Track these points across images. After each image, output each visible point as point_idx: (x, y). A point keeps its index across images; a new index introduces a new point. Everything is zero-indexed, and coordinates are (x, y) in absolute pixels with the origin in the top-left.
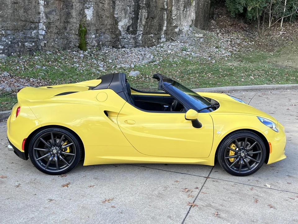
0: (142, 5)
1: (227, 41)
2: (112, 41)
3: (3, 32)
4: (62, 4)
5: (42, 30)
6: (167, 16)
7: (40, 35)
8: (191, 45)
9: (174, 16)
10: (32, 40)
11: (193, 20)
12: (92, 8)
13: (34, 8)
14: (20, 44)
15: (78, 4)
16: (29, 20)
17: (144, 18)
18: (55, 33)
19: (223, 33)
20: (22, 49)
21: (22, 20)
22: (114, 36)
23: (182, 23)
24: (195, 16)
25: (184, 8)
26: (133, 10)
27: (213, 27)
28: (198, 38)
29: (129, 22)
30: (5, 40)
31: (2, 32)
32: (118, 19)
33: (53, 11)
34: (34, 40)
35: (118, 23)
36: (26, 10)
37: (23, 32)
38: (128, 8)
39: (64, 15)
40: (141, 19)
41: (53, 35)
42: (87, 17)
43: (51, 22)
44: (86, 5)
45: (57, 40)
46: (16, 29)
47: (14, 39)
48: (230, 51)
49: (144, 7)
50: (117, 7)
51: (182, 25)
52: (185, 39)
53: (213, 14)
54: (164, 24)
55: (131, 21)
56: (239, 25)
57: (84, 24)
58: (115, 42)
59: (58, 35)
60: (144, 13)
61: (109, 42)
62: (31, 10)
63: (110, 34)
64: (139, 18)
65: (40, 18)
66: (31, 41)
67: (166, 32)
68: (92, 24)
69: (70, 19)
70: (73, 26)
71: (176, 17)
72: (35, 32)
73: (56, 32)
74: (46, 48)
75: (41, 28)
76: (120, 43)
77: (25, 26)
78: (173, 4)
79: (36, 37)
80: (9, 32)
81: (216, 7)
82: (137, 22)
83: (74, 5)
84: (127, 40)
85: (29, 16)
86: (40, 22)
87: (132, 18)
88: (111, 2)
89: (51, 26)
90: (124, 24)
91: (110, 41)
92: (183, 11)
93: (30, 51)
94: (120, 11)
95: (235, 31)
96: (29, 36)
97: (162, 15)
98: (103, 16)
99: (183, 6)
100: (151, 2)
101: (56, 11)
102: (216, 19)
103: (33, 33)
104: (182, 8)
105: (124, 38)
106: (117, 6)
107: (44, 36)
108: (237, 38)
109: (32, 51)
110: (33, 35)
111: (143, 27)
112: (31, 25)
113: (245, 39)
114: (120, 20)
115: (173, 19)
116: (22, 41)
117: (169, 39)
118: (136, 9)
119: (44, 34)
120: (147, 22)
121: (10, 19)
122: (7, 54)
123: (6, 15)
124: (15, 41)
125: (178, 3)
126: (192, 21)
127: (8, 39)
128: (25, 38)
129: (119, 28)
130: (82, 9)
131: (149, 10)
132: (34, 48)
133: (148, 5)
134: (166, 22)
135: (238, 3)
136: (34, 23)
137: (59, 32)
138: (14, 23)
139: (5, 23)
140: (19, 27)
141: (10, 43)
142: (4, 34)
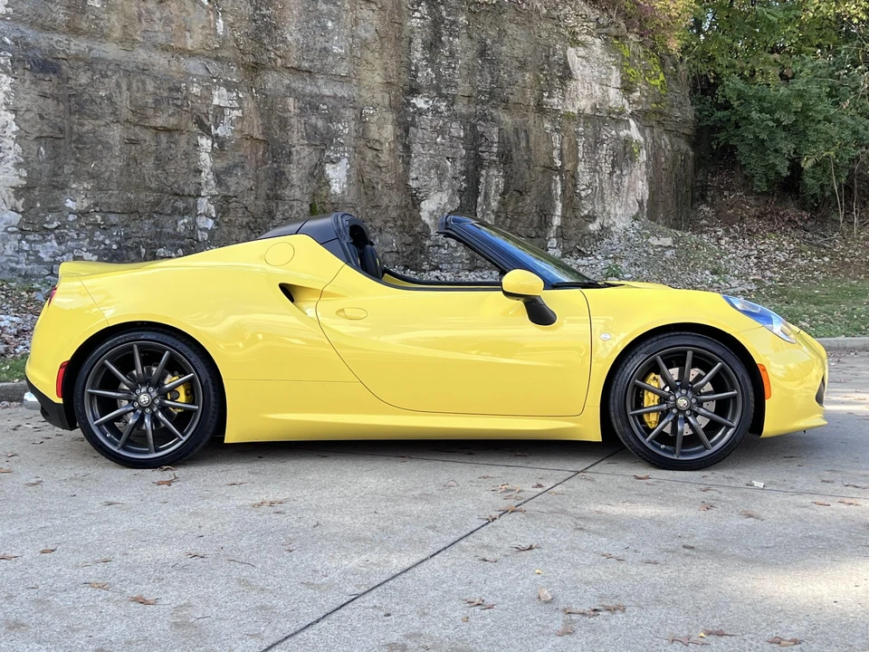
0: (487, 158)
1: (748, 256)
2: (404, 252)
3: (98, 217)
4: (262, 150)
5: (207, 217)
6: (562, 187)
7: (201, 230)
8: (636, 264)
9: (584, 190)
10: (178, 242)
11: (642, 200)
12: (345, 161)
13: (183, 157)
14: (144, 250)
15: (307, 149)
16: (169, 188)
17: (496, 191)
18: (242, 227)
19: (735, 238)
21: (151, 189)
22: (410, 240)
23: (607, 209)
24: (647, 191)
25: (613, 167)
26: (463, 169)
27: (704, 222)
28: (659, 249)
29: (451, 201)
30: (101, 238)
31: (95, 217)
32: (420, 193)
33: (236, 166)
34: (182, 243)
35: (419, 204)
36: (161, 162)
37: (152, 221)
38: (449, 164)
39: (265, 180)
40: (486, 196)
41: (236, 231)
42: (330, 187)
43: (231, 194)
44: (327, 153)
46: (132, 211)
47: (127, 237)
48: (754, 280)
49: (495, 161)
50: (415, 160)
51: (609, 214)
52: (618, 251)
53: (705, 188)
54: (554, 208)
55: (457, 198)
56: (781, 213)
57: (325, 204)
58: (411, 254)
59: (249, 232)
60: (494, 180)
61: (394, 255)
62: (176, 162)
63: (397, 234)
64: (479, 193)
65: (200, 184)
66: (174, 245)
67: (562, 232)
68: (345, 203)
69: (284, 188)
70: (291, 207)
71: (590, 191)
72: (186, 221)
73: (244, 224)
75: (202, 211)
76: (427, 257)
77: (158, 203)
78: (580, 156)
79: (187, 236)
80: (114, 219)
81: (712, 169)
82: (476, 202)
83: (294, 153)
84: (446, 252)
85: (169, 178)
86: (200, 196)
87: (459, 191)
88: (400, 147)
89: (231, 206)
90: (439, 208)
91: (397, 252)
92: (611, 174)
94: (424, 170)
95: (771, 231)
96: (171, 231)
97: (550, 185)
98: (378, 183)
99: (610, 161)
100: (514, 150)
101: (243, 167)
102: (712, 200)
103: (180, 223)
104: (607, 168)
105: (439, 246)
106: (415, 157)
107: (211, 233)
108: (777, 249)
110: (181, 228)
111: (493, 217)
112: (174, 203)
113: (801, 251)
114: (427, 196)
115: (582, 195)
116: (148, 244)
117: (571, 252)
118: (471, 167)
119: (212, 228)
120: (503, 204)
121: (117, 182)
123: (108, 174)
124: (129, 243)
125: (594, 152)
126: (641, 204)
127: (110, 236)
128: (159, 235)
129: (423, 218)
130: (317, 164)
131: (509, 170)
133: (505, 158)
134: (559, 206)
135: (772, 149)
136: (183, 198)
137: (252, 223)
138: (129, 195)
139: (103, 195)
140: (143, 206)
141: (115, 246)
142: (100, 225)
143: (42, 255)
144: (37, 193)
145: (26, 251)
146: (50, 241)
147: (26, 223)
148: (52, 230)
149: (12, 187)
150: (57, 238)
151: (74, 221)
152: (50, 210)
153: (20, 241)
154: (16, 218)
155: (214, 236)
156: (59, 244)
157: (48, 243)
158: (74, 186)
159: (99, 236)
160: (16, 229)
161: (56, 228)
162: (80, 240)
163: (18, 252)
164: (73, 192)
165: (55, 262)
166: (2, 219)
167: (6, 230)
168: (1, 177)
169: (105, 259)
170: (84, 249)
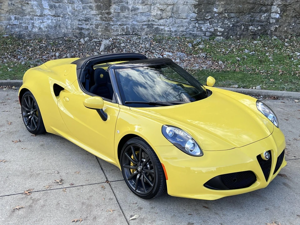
3: (226, 15)
5: (276, 13)
7: (272, 18)
10: (261, 24)
14: (243, 27)
16: (259, 2)
18: (292, 17)
20: (244, 33)
21: (249, 3)
30: (227, 23)
31: (225, 15)
34: (263, 24)
37: (250, 15)
41: (289, 19)
43: (288, 4)
45: (293, 24)
46: (241, 12)
47: (237, 22)
59: (296, 19)
72: (266, 15)
73: (293, 16)
74: (276, 33)
75: (274, 11)
77: (253, 8)
79: (265, 21)
80: (233, 15)
86: (273, 5)
89: (288, 8)
93: (254, 35)
96: (258, 19)
103: (263, 16)
109: (257, 35)
110: (263, 18)
112: (261, 8)
116: (246, 25)
119: (278, 18)
121: (235, 1)
122: (226, 37)
124: (238, 24)
127: (231, 22)
132: (259, 32)
136: (265, 6)
137: (298, 15)
138: (239, 6)
139: (229, 6)
140: (246, 10)
141: (231, 26)
142: (227, 17)
143: (203, 28)
144: (202, 6)
145: (197, 27)
146: (207, 23)
147: (198, 17)
148: (208, 20)
149: (193, 5)
150: (209, 22)
151: (217, 16)
152: (207, 12)
153: (195, 23)
154: (195, 15)
155: (278, 21)
156: (210, 24)
157: (206, 24)
158: (217, 3)
159: (226, 22)
160: (194, 19)
161: (210, 19)
162: (219, 23)
163: (194, 27)
164: (217, 5)
165: (207, 31)
166: (189, 16)
167: (190, 20)
168: (189, 1)
169: (227, 30)
170: (219, 27)
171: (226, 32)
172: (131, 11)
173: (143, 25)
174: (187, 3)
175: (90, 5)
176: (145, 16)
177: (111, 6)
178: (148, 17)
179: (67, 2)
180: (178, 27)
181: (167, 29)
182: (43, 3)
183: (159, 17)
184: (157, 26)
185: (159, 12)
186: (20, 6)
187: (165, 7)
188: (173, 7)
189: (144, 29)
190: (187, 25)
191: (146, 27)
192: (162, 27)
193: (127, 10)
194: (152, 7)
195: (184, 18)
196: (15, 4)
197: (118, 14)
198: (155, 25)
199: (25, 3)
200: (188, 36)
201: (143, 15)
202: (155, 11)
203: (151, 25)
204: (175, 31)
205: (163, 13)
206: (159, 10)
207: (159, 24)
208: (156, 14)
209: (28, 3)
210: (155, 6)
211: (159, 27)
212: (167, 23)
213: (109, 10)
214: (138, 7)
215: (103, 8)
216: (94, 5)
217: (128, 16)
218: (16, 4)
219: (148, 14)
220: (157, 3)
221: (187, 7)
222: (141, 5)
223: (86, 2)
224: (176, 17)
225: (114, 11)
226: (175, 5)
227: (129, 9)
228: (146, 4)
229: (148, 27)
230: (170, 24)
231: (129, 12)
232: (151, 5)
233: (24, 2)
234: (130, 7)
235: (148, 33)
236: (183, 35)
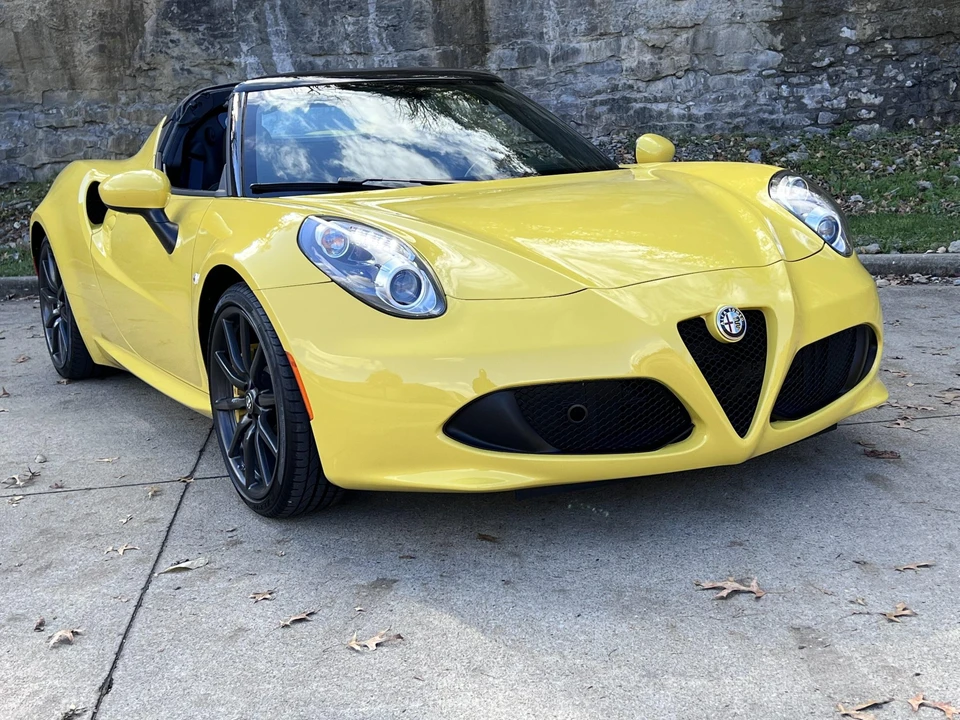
3: (888, 46)
14: (954, 86)
30: (892, 74)
31: (883, 47)
46: (941, 33)
47: (932, 70)
80: (911, 46)
122: (891, 123)
124: (936, 77)
127: (906, 70)
138: (934, 12)
139: (895, 16)
141: (909, 83)
142: (891, 56)
143: (806, 101)
144: (800, 25)
145: (785, 98)
146: (821, 82)
147: (789, 63)
148: (824, 69)
149: (766, 22)
150: (829, 78)
151: (855, 54)
152: (820, 45)
153: (779, 86)
154: (775, 58)
156: (833, 85)
157: (818, 86)
158: (852, 9)
159: (890, 71)
160: (774, 71)
161: (831, 65)
162: (863, 78)
163: (775, 99)
164: (851, 17)
165: (822, 109)
166: (756, 61)
167: (760, 74)
168: (749, 11)
169: (894, 100)
170: (864, 90)
171: (891, 108)
172: (553, 61)
173: (595, 105)
174: (741, 17)
175: (422, 55)
176: (602, 74)
177: (488, 51)
178: (613, 76)
179: (348, 51)
180: (717, 100)
181: (676, 111)
182: (275, 58)
183: (649, 74)
184: (641, 105)
185: (648, 57)
186: (208, 74)
187: (666, 38)
188: (695, 35)
189: (598, 117)
190: (749, 92)
191: (605, 108)
192: (662, 106)
193: (539, 61)
194: (624, 41)
195: (735, 68)
196: (192, 69)
197: (512, 75)
198: (635, 101)
199: (221, 64)
200: (753, 128)
201: (593, 73)
202: (635, 53)
203: (621, 102)
204: (708, 117)
205: (660, 58)
206: (645, 49)
207: (651, 97)
208: (636, 63)
209: (230, 65)
210: (631, 37)
211: (649, 106)
212: (677, 91)
213: (483, 64)
214: (577, 46)
215: (462, 60)
216: (433, 54)
217: (543, 78)
218: (196, 69)
219: (612, 67)
220: (637, 27)
221: (744, 33)
222: (585, 38)
223: (409, 47)
224: (707, 68)
225: (499, 65)
226: (701, 28)
227: (545, 56)
228: (601, 35)
229: (610, 110)
230: (690, 95)
231: (548, 66)
232: (619, 35)
233: (219, 61)
234: (550, 49)
235: (611, 128)
236: (737, 127)
